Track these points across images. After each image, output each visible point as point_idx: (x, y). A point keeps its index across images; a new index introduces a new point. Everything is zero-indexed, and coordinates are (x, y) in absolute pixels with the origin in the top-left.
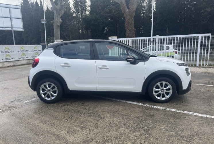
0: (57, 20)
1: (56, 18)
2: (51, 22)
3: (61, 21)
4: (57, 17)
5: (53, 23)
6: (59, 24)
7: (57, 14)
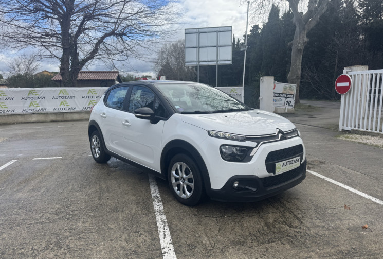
0: (298, 39)
1: (298, 35)
2: (289, 44)
3: (306, 39)
4: (300, 34)
5: (291, 45)
6: (301, 47)
7: (299, 29)
